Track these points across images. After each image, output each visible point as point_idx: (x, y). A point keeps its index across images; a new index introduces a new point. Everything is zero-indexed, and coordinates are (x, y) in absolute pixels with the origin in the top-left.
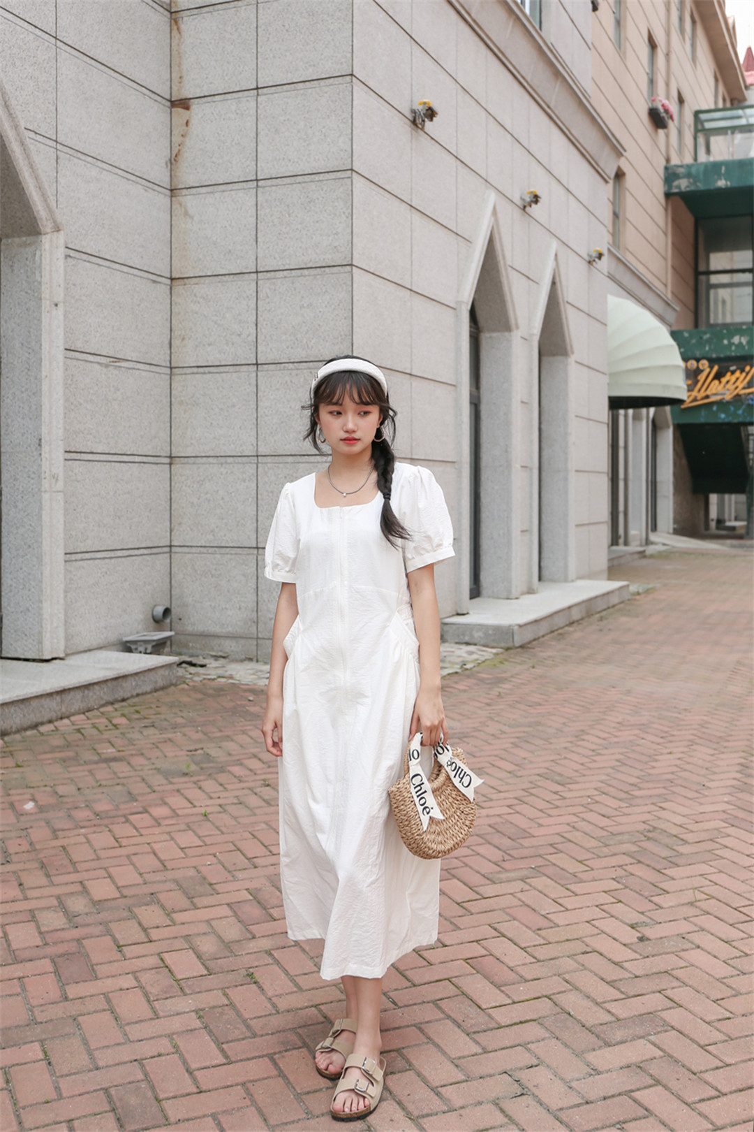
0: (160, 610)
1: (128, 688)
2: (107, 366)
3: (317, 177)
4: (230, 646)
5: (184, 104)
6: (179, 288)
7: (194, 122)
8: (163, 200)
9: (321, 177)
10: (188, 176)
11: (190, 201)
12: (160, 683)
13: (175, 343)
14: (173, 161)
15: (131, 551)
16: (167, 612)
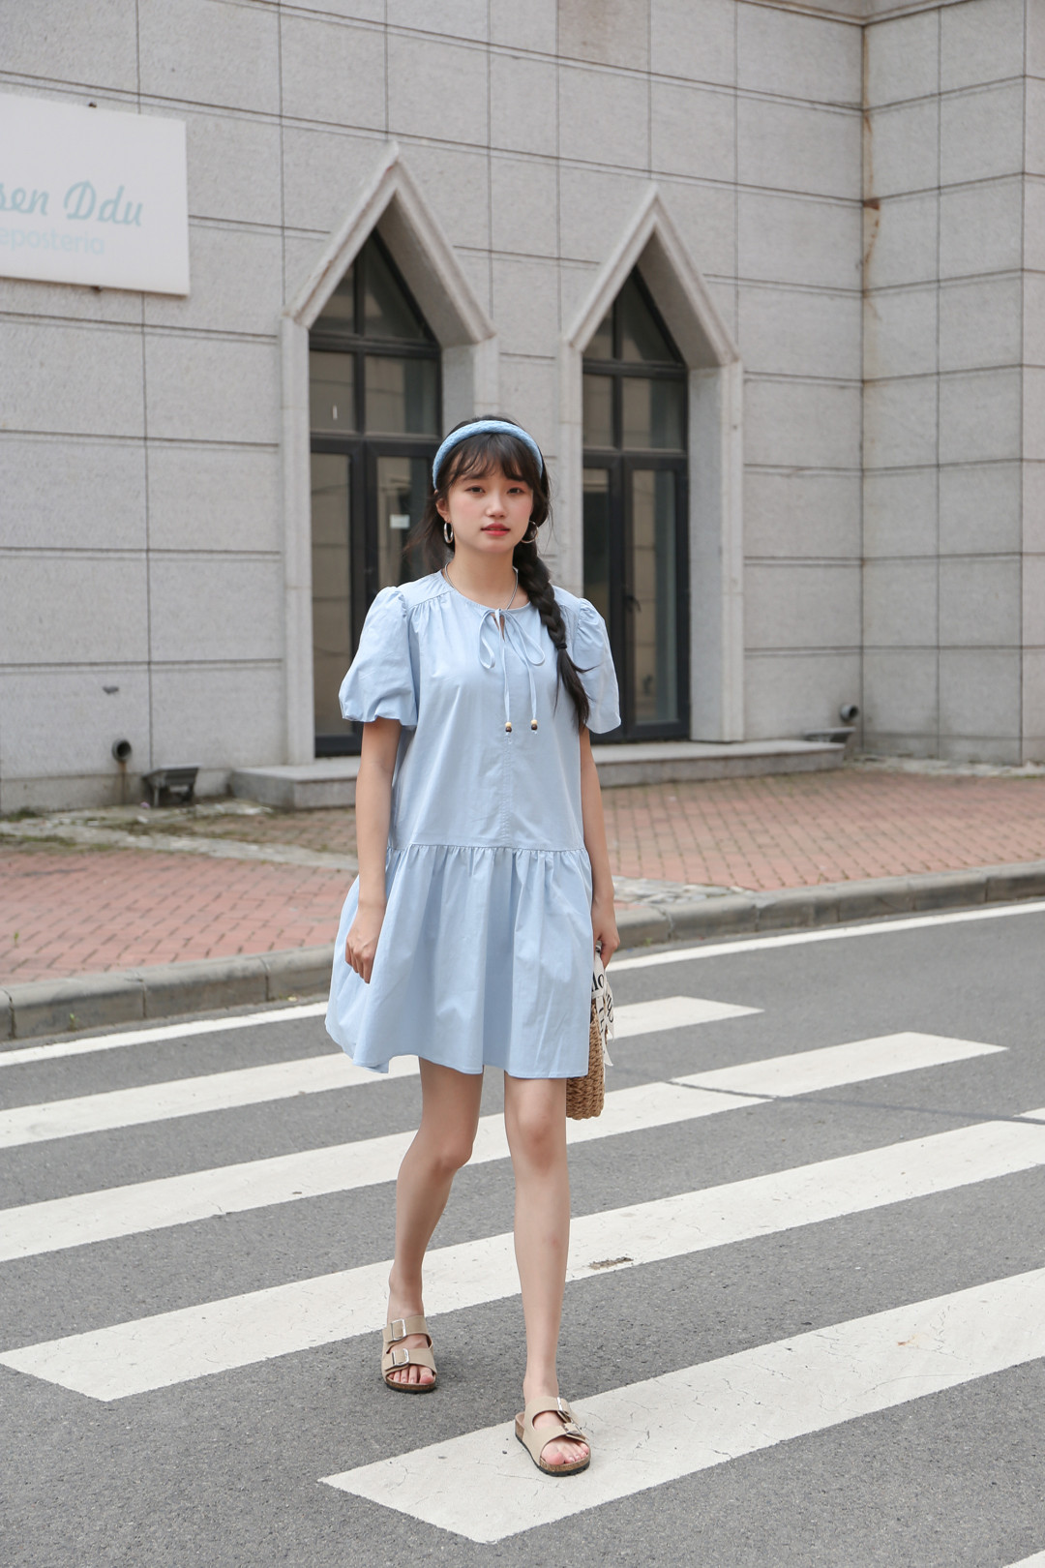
0: (846, 709)
1: (789, 765)
2: (788, 476)
3: (990, 278)
4: (914, 745)
5: (873, 204)
6: (869, 391)
7: (883, 222)
8: (853, 305)
9: (995, 277)
10: (878, 277)
11: (879, 302)
12: (825, 765)
13: (866, 445)
14: (864, 262)
15: (815, 651)
16: (853, 712)
